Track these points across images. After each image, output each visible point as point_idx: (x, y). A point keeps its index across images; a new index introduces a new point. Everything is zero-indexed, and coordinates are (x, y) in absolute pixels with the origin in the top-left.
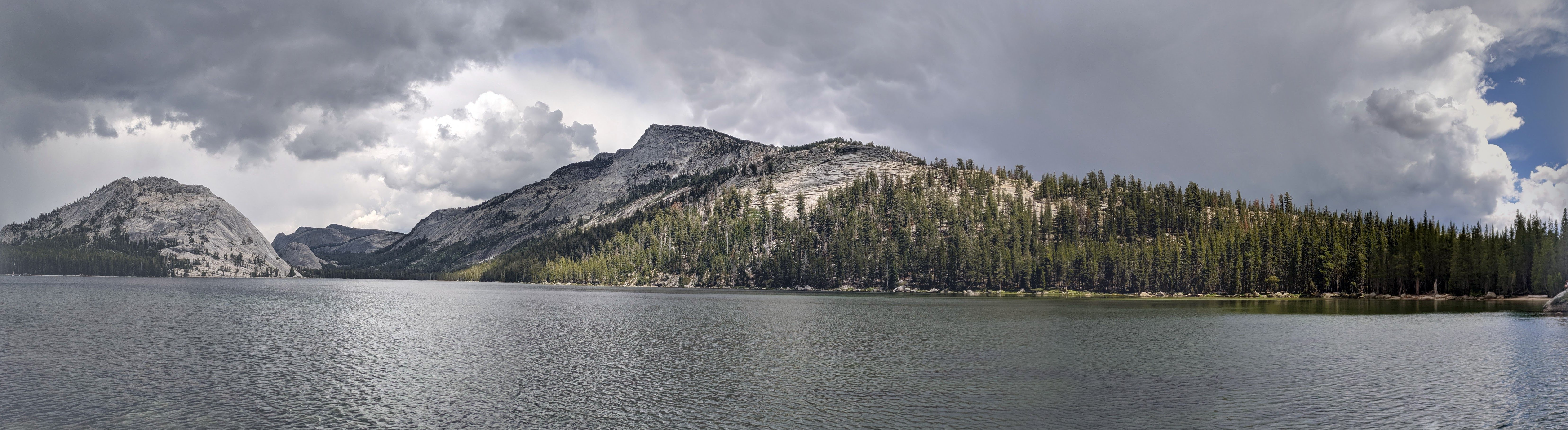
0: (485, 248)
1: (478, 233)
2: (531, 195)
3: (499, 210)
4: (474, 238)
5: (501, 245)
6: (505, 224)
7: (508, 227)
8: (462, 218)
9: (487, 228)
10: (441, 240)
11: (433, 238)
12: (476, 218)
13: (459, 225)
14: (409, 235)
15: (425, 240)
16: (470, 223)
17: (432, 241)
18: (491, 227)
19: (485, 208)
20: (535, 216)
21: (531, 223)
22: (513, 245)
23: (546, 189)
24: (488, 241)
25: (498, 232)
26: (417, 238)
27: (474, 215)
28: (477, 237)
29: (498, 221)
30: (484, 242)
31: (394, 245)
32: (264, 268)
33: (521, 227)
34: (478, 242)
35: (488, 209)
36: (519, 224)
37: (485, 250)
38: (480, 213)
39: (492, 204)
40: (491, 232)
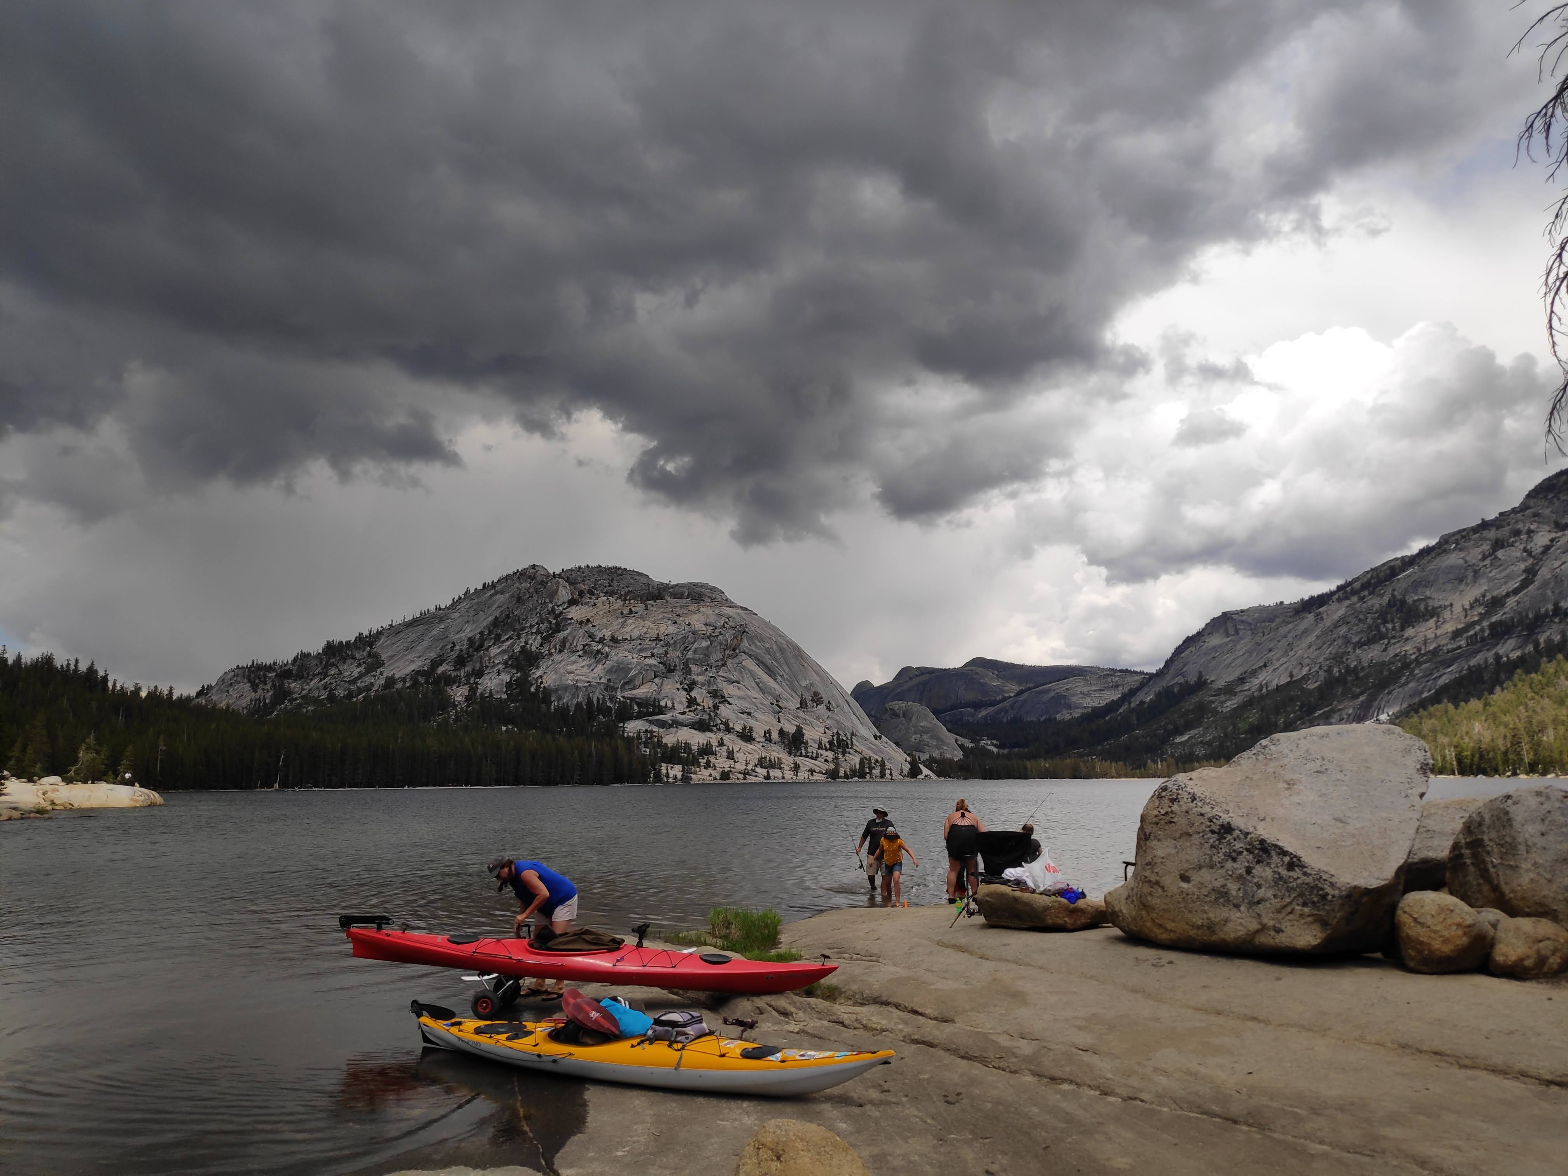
0: (1361, 693)
1: (1338, 658)
2: (1474, 554)
3: (1386, 599)
4: (1329, 670)
5: (1406, 683)
6: (1409, 632)
7: (1420, 639)
8: (1290, 626)
9: (1360, 645)
10: (1242, 680)
11: (1221, 678)
12: (1328, 623)
13: (1284, 643)
14: (1160, 674)
15: (1201, 684)
16: (1312, 638)
17: (1221, 684)
18: (1371, 641)
19: (1347, 598)
20: (1496, 603)
21: (1485, 624)
22: (1441, 682)
23: (1517, 533)
24: (1367, 677)
25: (1392, 651)
26: (1180, 679)
27: (1319, 618)
28: (1335, 670)
29: (1390, 626)
30: (1358, 678)
31: (1126, 698)
32: (855, 760)
33: (1457, 634)
34: (1341, 680)
35: (1355, 599)
36: (1450, 627)
37: (1362, 698)
38: (1336, 611)
39: (1364, 587)
40: (1373, 653)
